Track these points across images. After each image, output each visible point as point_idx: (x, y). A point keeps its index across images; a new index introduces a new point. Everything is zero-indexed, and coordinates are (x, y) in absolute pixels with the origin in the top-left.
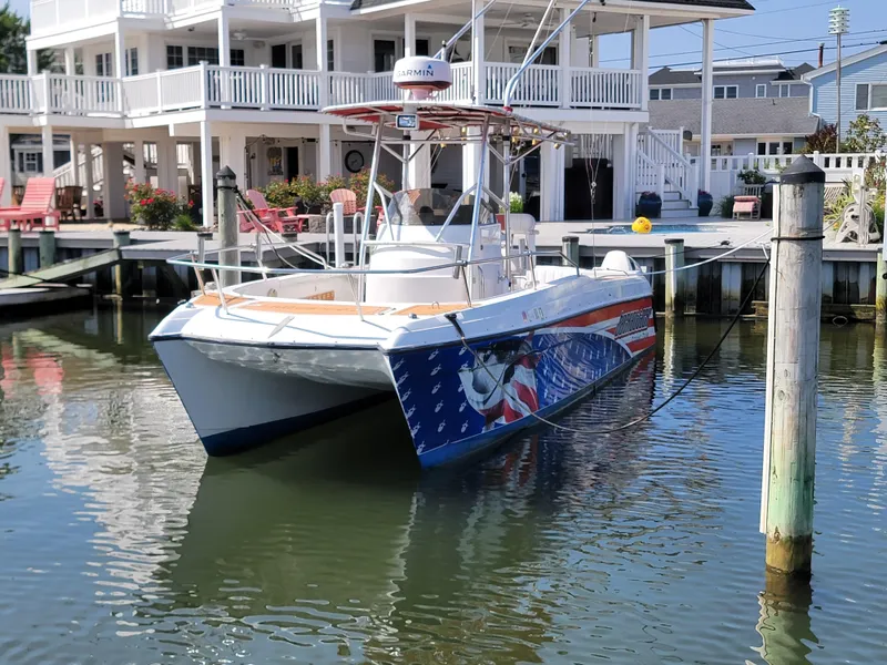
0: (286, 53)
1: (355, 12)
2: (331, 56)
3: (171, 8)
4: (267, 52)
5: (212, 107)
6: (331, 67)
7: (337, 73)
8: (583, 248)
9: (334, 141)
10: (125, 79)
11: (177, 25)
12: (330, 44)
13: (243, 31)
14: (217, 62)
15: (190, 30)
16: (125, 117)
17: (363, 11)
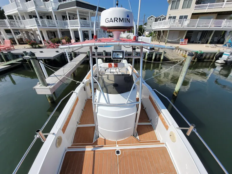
0: (49, 17)
1: (58, 10)
2: (56, 18)
3: (27, 8)
4: (46, 17)
5: (38, 26)
6: (56, 20)
7: (58, 20)
8: (106, 52)
9: (60, 31)
10: (23, 21)
11: (29, 11)
12: (55, 16)
13: (41, 13)
14: (37, 18)
15: (32, 12)
16: (25, 27)
17: (59, 10)
